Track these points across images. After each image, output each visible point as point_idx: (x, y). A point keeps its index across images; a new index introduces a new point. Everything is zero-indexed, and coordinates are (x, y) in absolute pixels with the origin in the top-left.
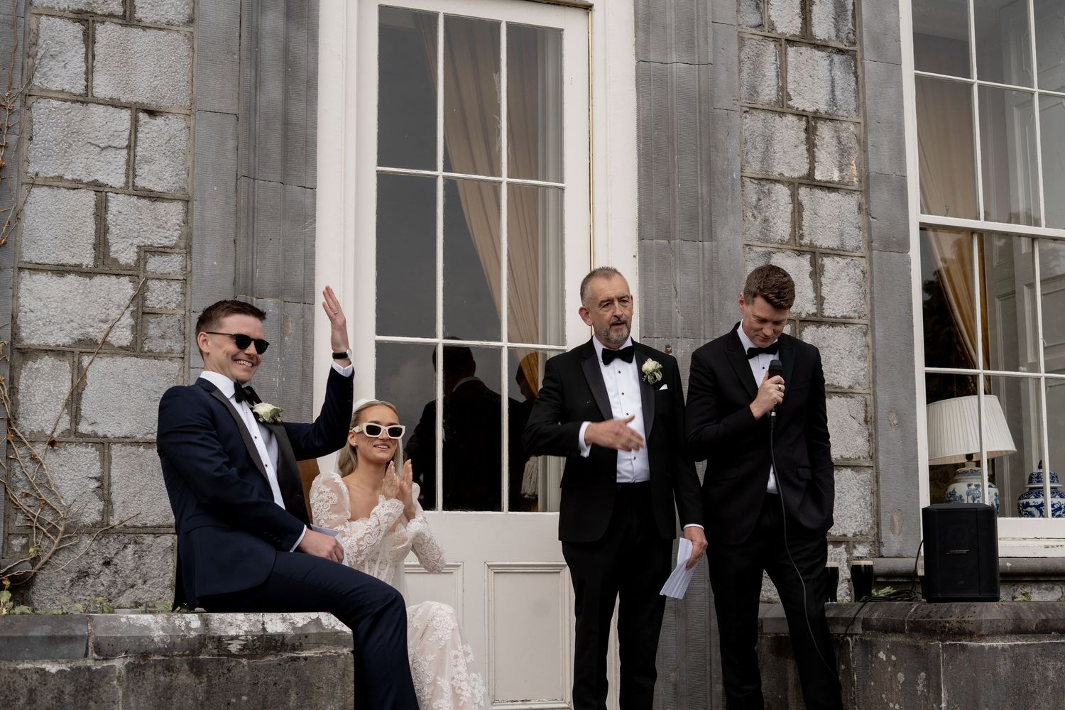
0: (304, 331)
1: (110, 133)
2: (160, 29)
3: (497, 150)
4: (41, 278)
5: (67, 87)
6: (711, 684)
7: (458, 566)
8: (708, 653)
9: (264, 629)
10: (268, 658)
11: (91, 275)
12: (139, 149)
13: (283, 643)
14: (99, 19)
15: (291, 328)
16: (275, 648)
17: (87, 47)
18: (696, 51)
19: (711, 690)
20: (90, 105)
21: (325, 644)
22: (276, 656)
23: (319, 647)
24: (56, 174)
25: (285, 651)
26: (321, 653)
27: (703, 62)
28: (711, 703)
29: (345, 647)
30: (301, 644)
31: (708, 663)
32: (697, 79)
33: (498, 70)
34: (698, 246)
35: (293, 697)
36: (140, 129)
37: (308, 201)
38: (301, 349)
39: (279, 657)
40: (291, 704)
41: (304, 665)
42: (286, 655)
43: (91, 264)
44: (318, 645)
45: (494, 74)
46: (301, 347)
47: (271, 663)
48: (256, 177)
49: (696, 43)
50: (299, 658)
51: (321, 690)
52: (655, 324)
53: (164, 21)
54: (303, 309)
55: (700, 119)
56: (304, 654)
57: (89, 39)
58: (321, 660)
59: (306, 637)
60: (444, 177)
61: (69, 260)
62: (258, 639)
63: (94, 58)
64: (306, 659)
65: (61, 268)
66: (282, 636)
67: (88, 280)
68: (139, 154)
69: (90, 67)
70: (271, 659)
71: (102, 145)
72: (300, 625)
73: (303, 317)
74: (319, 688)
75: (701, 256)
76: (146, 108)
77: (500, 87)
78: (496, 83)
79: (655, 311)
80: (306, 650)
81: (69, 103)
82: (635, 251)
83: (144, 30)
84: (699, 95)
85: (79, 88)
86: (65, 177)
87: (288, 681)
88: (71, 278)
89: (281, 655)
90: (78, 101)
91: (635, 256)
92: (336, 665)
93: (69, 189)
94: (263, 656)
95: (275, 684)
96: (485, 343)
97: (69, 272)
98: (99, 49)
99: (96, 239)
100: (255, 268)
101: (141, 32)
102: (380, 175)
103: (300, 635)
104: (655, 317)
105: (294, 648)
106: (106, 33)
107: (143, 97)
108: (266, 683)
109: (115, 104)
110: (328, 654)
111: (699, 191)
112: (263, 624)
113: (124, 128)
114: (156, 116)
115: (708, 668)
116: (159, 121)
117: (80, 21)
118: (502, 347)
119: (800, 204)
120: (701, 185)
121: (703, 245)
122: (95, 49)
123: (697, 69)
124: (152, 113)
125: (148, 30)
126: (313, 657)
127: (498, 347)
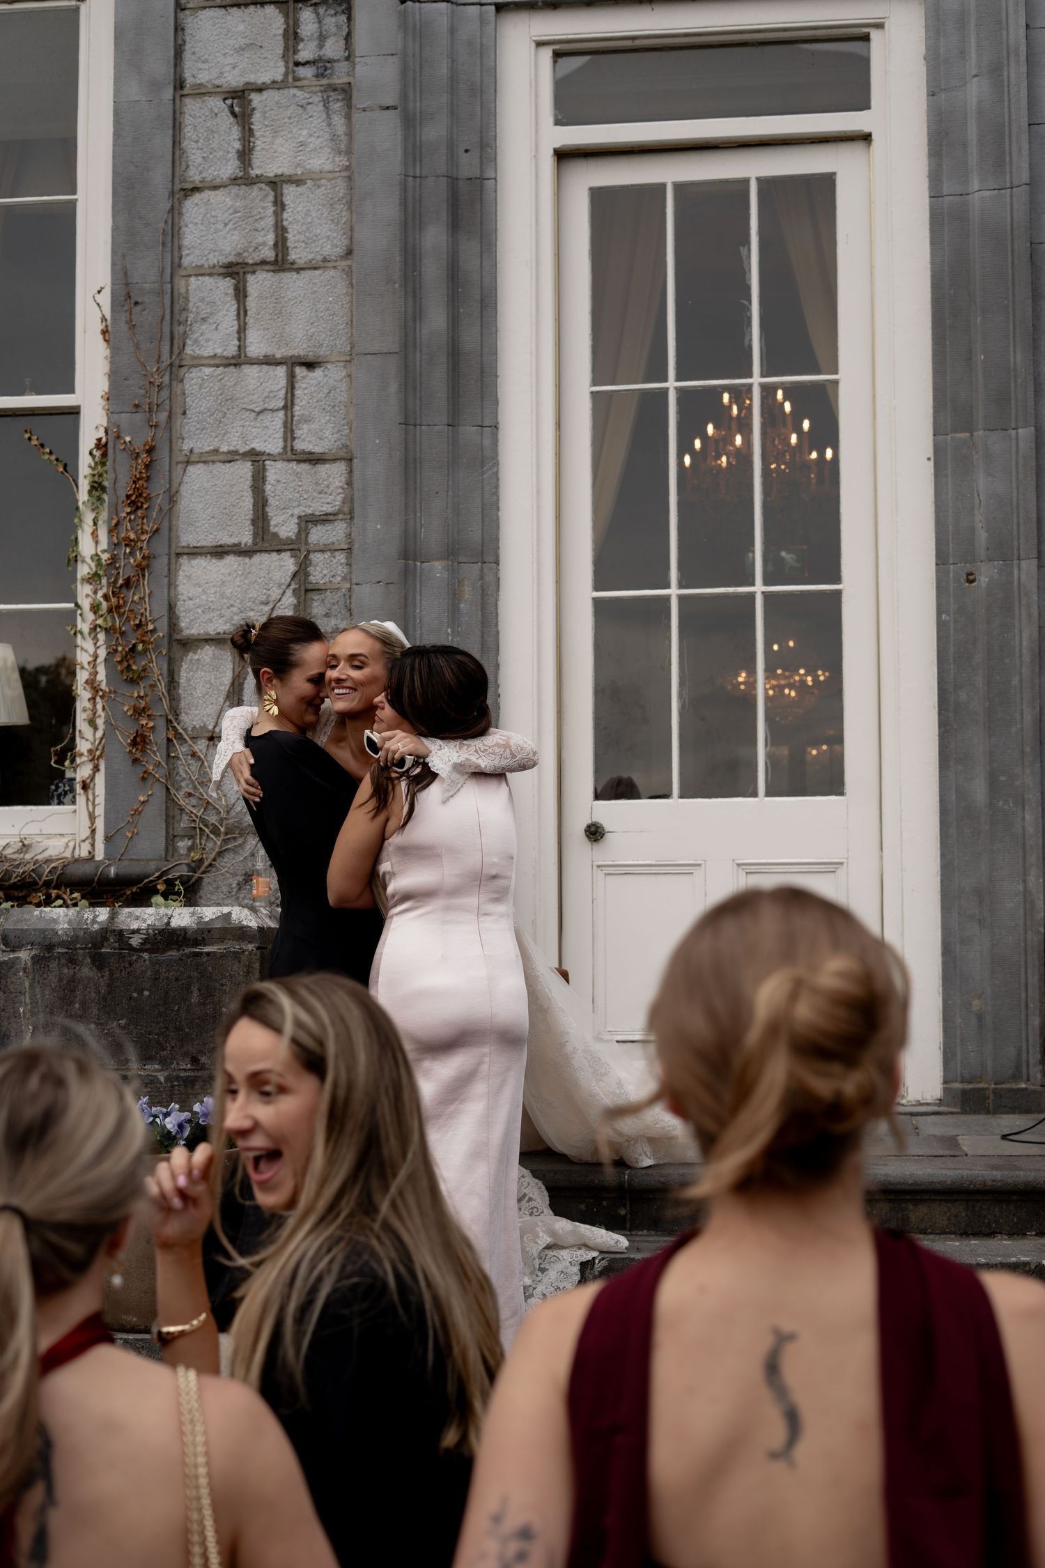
0: (483, 594)
1: (266, 394)
2: (315, 268)
3: (746, 343)
4: (200, 562)
5: (219, 351)
6: (1027, 1015)
7: (699, 865)
8: (1023, 975)
9: (168, 923)
10: (170, 953)
11: (250, 554)
12: (296, 408)
13: (185, 938)
14: (250, 269)
15: (468, 592)
16: (177, 943)
17: (238, 302)
18: (1008, 169)
19: (1027, 1024)
20: (243, 366)
21: (229, 940)
22: (178, 951)
23: (222, 942)
24: (212, 448)
25: (188, 946)
26: (225, 949)
27: (1016, 183)
28: (1027, 1041)
29: (249, 942)
30: (204, 939)
31: (1023, 988)
32: (1009, 208)
33: (747, 242)
34: (1010, 436)
35: (196, 993)
36: (297, 386)
37: (487, 442)
38: (480, 617)
39: (181, 952)
40: (193, 1000)
41: (207, 961)
42: (188, 950)
43: (250, 541)
44: (221, 940)
45: (741, 248)
46: (480, 613)
47: (173, 958)
48: (418, 423)
49: (1008, 159)
50: (201, 953)
51: (225, 987)
52: (951, 546)
53: (319, 258)
54: (482, 570)
55: (1013, 263)
56: (207, 949)
57: (240, 294)
58: (224, 956)
59: (209, 932)
60: (676, 388)
61: (226, 540)
62: (160, 932)
63: (246, 314)
64: (208, 954)
65: (219, 550)
66: (184, 930)
67: (247, 560)
68: (297, 413)
69: (242, 324)
70: (173, 954)
71: (257, 409)
72: (207, 919)
73: (482, 578)
74: (222, 985)
75: (1014, 450)
76: (303, 361)
77: (749, 263)
78: (744, 258)
79: (951, 528)
80: (209, 945)
81: (221, 368)
82: (930, 452)
83: (298, 273)
84: (1012, 228)
85: (232, 350)
86: (221, 450)
87: (190, 977)
88: (230, 560)
89: (184, 950)
90: (230, 365)
91: (929, 459)
92: (239, 962)
93: (224, 462)
94: (164, 951)
95: (177, 979)
96: (731, 590)
97: (228, 553)
98: (251, 303)
99: (254, 514)
100: (418, 528)
101: (294, 275)
102: (594, 395)
103: (203, 929)
104: (950, 538)
105: (196, 943)
106: (257, 283)
107: (300, 348)
108: (167, 978)
109: (269, 361)
110: (232, 950)
111: (1012, 360)
112: (170, 918)
113: (280, 386)
114: (314, 368)
115: (1023, 995)
116: (318, 373)
117: (230, 275)
118: (755, 592)
120: (1015, 352)
121: (1017, 433)
122: (247, 303)
123: (1008, 194)
124: (310, 365)
125: (302, 272)
126: (215, 952)
127: (749, 593)
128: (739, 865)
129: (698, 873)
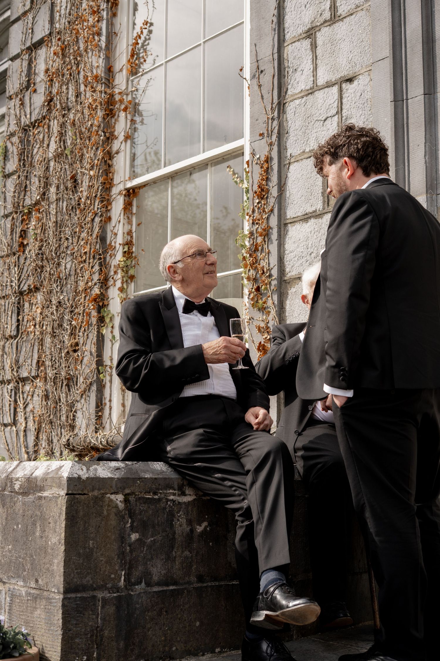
1: (327, 107)
2: (352, 14)
4: (297, 227)
5: (303, 87)
11: (322, 216)
12: (344, 111)
14: (318, 29)
17: (313, 51)
20: (315, 93)
24: (301, 151)
36: (344, 96)
43: (321, 207)
48: (405, 99)
53: (354, 6)
57: (314, 46)
61: (310, 210)
63: (316, 59)
65: (306, 217)
67: (320, 220)
68: (344, 115)
69: (315, 66)
71: (323, 119)
76: (347, 78)
81: (305, 98)
83: (342, 21)
85: (310, 85)
86: (306, 151)
88: (313, 220)
90: (309, 94)
93: (307, 158)
97: (310, 218)
98: (319, 51)
99: (323, 189)
101: (341, 23)
106: (321, 37)
107: (345, 72)
109: (329, 85)
113: (335, 99)
114: (353, 81)
116: (356, 83)
117: (309, 37)
122: (317, 51)
124: (350, 80)
125: (345, 20)
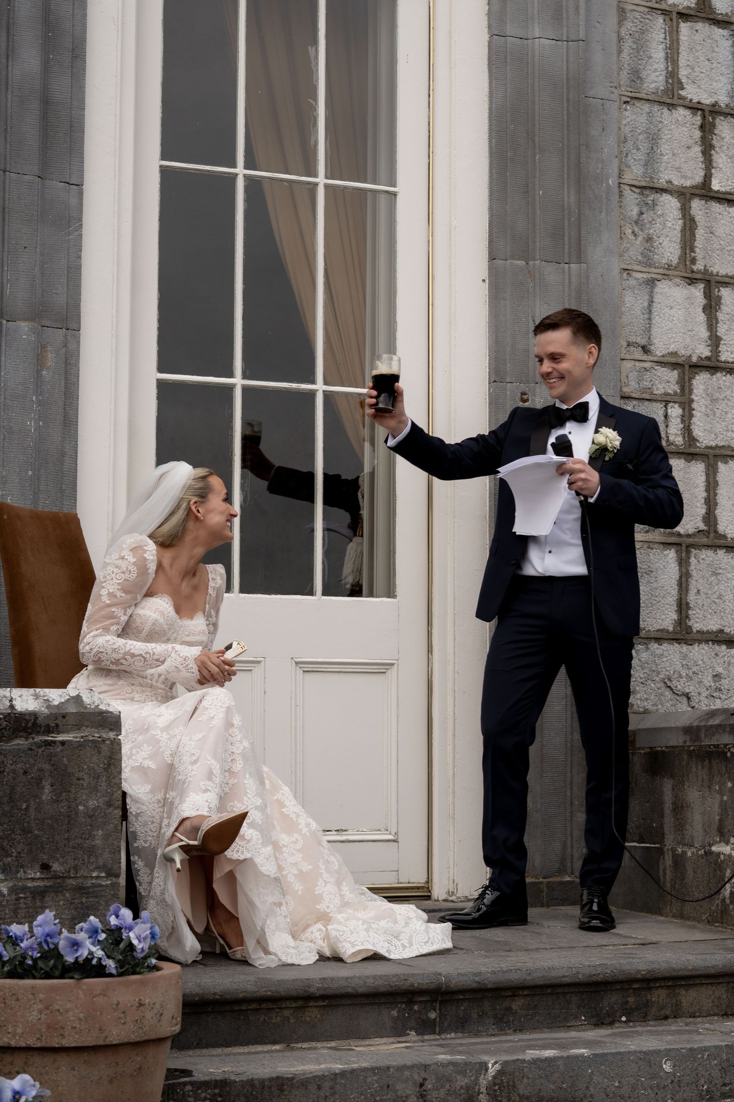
0: (67, 363)
3: (312, 143)
6: (572, 812)
7: (259, 662)
8: (569, 774)
9: (12, 707)
10: (17, 741)
13: (35, 724)
15: (51, 358)
16: (25, 729)
18: (565, 23)
19: (571, 820)
21: (87, 726)
22: (27, 738)
23: (79, 729)
25: (38, 733)
26: (82, 737)
27: (573, 37)
28: (572, 836)
29: (111, 730)
30: (57, 725)
31: (569, 786)
32: (565, 59)
33: (315, 42)
34: (563, 269)
35: (47, 789)
37: (73, 201)
38: (63, 387)
39: (30, 740)
40: (44, 797)
41: (62, 751)
42: (39, 738)
44: (78, 727)
45: (310, 48)
46: (63, 383)
47: (21, 747)
48: (8, 169)
49: (565, 14)
50: (54, 742)
51: (81, 782)
52: (508, 365)
54: (65, 336)
55: (568, 110)
56: (61, 738)
58: (81, 746)
59: (64, 717)
60: (245, 176)
62: (5, 717)
64: (63, 743)
66: (34, 715)
70: (20, 743)
72: (56, 703)
73: (65, 346)
74: (79, 779)
75: (567, 282)
77: (317, 64)
78: (312, 58)
79: (509, 349)
80: (63, 733)
82: (485, 274)
84: (568, 79)
87: (41, 770)
89: (33, 738)
91: (484, 281)
92: (99, 752)
94: (10, 739)
95: (25, 773)
96: (294, 385)
100: (5, 283)
102: (164, 170)
103: (55, 714)
104: (508, 357)
105: (48, 730)
108: (14, 772)
110: (91, 738)
111: (566, 199)
112: (11, 701)
115: (569, 793)
118: (316, 391)
119: (692, 220)
120: (569, 193)
121: (569, 268)
123: (565, 46)
126: (71, 741)
127: (311, 390)
128: (297, 663)
129: (257, 670)
